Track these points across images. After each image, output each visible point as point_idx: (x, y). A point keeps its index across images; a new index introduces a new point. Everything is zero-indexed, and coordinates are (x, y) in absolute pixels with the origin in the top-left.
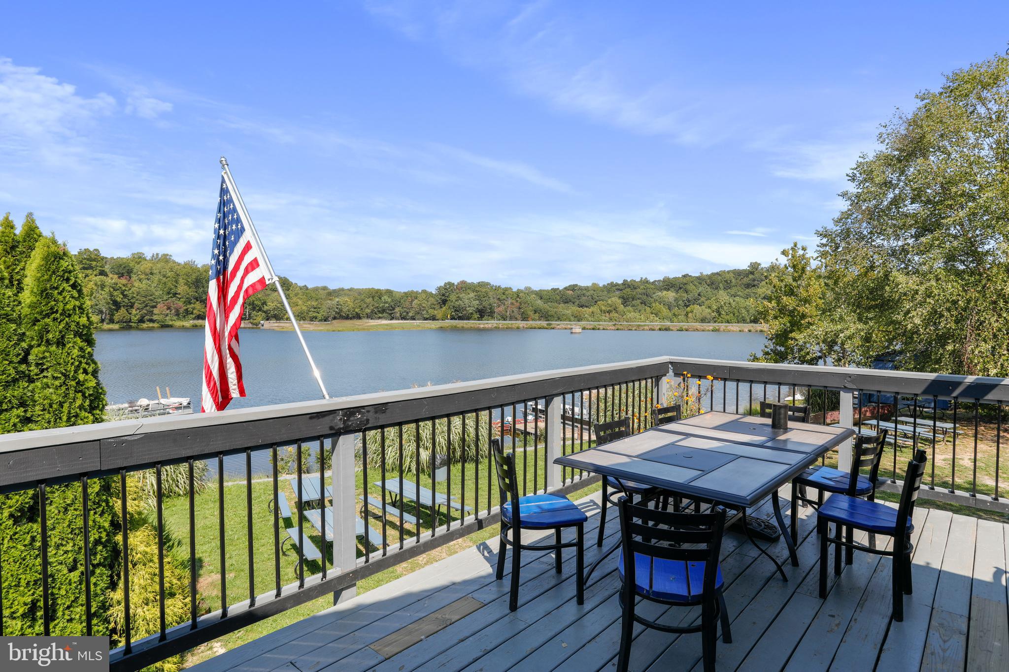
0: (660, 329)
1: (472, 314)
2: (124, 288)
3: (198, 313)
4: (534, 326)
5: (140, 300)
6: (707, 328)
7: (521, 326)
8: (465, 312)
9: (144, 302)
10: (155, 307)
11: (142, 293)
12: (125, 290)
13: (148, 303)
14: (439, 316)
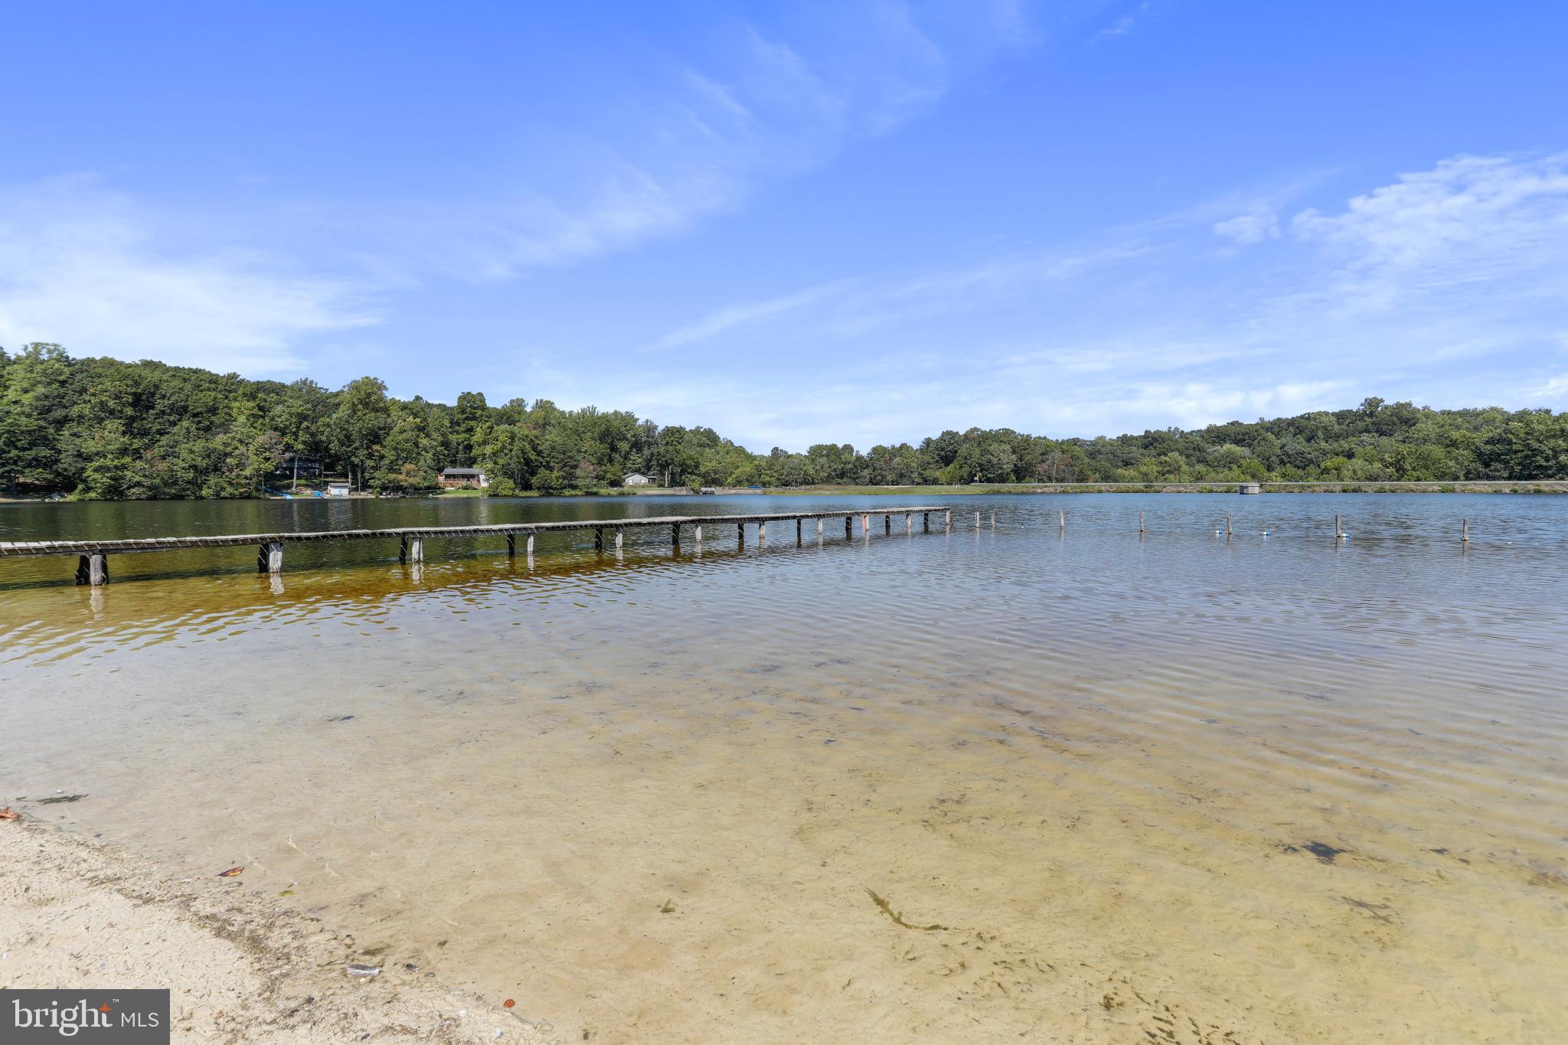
0: (1344, 491)
1: (1008, 474)
2: (537, 442)
3: (613, 478)
4: (1123, 488)
5: (557, 458)
6: (1430, 489)
7: (1103, 488)
8: (1000, 471)
9: (563, 460)
10: (576, 467)
11: (559, 447)
12: (538, 444)
13: (568, 462)
14: (943, 479)
